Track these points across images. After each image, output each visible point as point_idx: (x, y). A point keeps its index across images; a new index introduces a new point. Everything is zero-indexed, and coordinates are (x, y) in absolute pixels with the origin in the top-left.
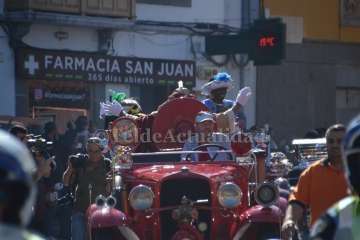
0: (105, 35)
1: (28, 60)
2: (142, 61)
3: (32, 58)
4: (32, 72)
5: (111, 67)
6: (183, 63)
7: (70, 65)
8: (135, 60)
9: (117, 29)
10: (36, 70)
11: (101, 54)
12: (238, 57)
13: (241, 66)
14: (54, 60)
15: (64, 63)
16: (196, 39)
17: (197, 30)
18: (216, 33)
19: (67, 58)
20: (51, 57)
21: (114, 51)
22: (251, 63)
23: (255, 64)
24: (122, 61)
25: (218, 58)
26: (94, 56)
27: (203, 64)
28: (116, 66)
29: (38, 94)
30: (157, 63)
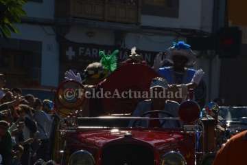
1: (68, 50)
3: (70, 48)
4: (70, 58)
5: (122, 57)
7: (96, 53)
10: (73, 57)
12: (209, 52)
14: (85, 50)
15: (91, 53)
17: (182, 33)
18: (195, 36)
19: (94, 50)
20: (83, 48)
21: (125, 46)
22: (217, 56)
23: (220, 57)
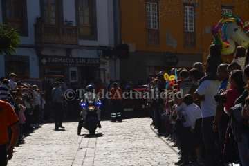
0: (69, 51)
2: (81, 58)
6: (96, 59)
8: (79, 58)
9: (73, 49)
10: (45, 63)
11: (68, 57)
12: (113, 57)
13: (115, 60)
16: (99, 51)
17: (99, 48)
18: (106, 49)
19: (56, 59)
20: (51, 58)
21: (72, 56)
22: (118, 59)
24: (75, 59)
25: (107, 57)
26: (65, 58)
27: (102, 59)
28: (73, 61)
29: (46, 71)
30: (86, 59)
